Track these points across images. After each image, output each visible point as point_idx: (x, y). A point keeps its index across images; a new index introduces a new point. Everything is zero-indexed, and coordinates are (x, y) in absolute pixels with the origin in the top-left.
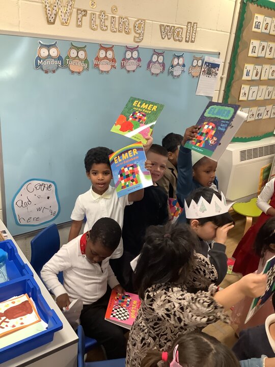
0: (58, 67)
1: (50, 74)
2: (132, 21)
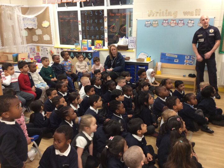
1: (148, 27)
2: (173, 12)
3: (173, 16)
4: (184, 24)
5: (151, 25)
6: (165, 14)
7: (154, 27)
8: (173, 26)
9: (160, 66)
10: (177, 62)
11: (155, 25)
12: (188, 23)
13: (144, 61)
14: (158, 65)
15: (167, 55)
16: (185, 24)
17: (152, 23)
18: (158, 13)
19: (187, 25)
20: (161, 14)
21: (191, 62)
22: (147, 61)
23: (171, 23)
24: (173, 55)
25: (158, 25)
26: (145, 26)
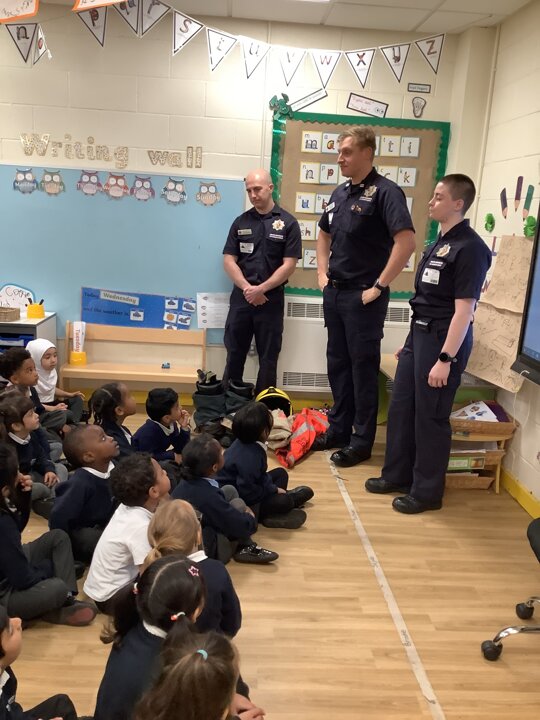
0: (33, 189)
1: (27, 194)
2: (112, 149)
3: (115, 161)
4: (152, 190)
5: (38, 185)
6: (84, 152)
7: (49, 194)
8: (115, 198)
9: (80, 334)
10: (141, 319)
11: (54, 189)
12: (166, 189)
13: (18, 318)
14: (75, 332)
15: (102, 297)
16: (157, 195)
17: (39, 181)
18: (60, 145)
19: (164, 196)
20: (73, 151)
21: (185, 321)
22: (30, 316)
23: (107, 185)
24: (126, 297)
25: (64, 190)
26: (15, 187)
